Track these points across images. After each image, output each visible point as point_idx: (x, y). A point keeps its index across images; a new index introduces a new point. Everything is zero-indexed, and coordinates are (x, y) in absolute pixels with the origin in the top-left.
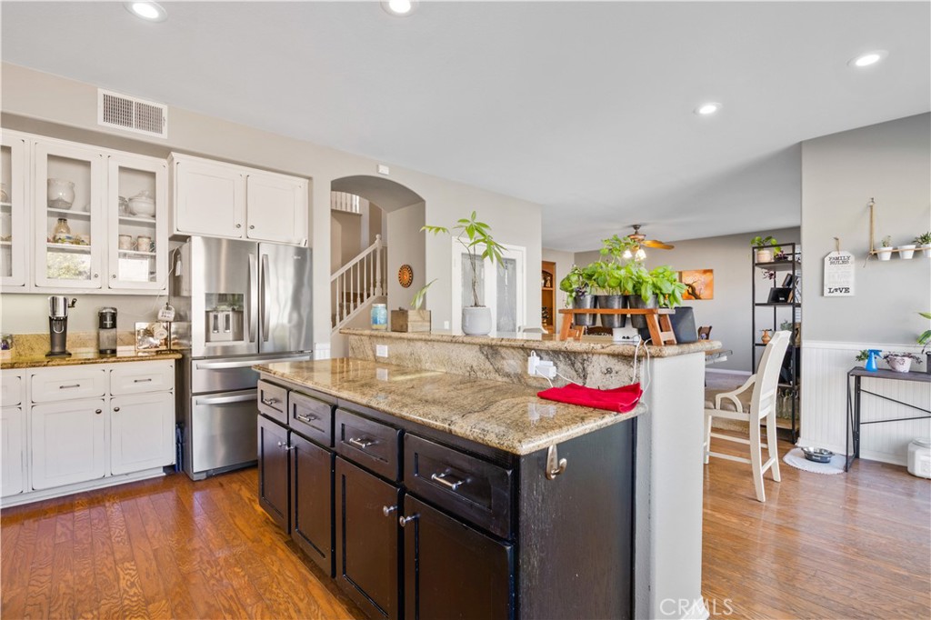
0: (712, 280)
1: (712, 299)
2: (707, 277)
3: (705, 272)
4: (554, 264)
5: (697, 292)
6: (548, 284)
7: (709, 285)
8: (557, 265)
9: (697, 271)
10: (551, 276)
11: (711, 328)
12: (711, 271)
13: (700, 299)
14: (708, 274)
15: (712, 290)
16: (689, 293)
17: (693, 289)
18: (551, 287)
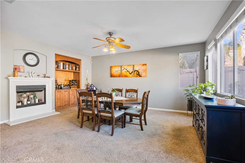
0: (146, 69)
1: (146, 77)
2: (144, 67)
3: (144, 65)
4: (80, 60)
5: (140, 74)
6: (77, 69)
7: (145, 71)
8: (82, 60)
9: (140, 65)
10: (79, 65)
11: (149, 91)
12: (146, 65)
13: (141, 77)
14: (144, 66)
15: (146, 73)
16: (137, 74)
17: (139, 73)
18: (79, 70)
